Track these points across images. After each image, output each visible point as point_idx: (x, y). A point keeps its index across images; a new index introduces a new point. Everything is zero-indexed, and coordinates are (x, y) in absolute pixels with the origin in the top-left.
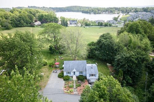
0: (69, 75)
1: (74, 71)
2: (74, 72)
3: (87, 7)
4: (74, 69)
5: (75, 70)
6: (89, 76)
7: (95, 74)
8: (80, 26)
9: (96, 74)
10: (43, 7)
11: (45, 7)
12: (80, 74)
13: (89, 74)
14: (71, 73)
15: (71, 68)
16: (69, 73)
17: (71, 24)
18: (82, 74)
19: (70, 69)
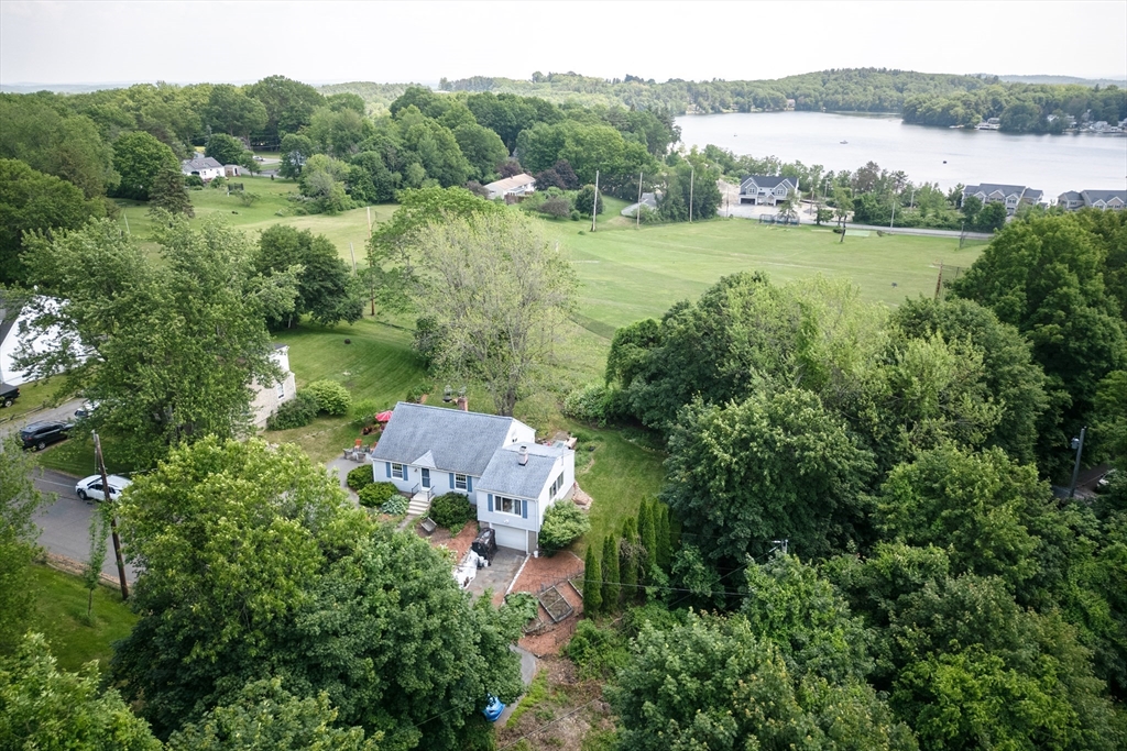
0: (397, 481)
1: (426, 465)
2: (425, 471)
3: (955, 81)
4: (429, 453)
5: (427, 460)
6: (491, 509)
7: (520, 498)
8: (810, 218)
9: (525, 502)
10: (629, 78)
11: (636, 79)
12: (458, 490)
13: (490, 496)
14: (410, 471)
15: (414, 446)
16: (400, 470)
17: (751, 202)
18: (464, 491)
19: (405, 451)
